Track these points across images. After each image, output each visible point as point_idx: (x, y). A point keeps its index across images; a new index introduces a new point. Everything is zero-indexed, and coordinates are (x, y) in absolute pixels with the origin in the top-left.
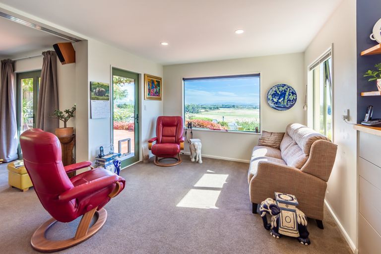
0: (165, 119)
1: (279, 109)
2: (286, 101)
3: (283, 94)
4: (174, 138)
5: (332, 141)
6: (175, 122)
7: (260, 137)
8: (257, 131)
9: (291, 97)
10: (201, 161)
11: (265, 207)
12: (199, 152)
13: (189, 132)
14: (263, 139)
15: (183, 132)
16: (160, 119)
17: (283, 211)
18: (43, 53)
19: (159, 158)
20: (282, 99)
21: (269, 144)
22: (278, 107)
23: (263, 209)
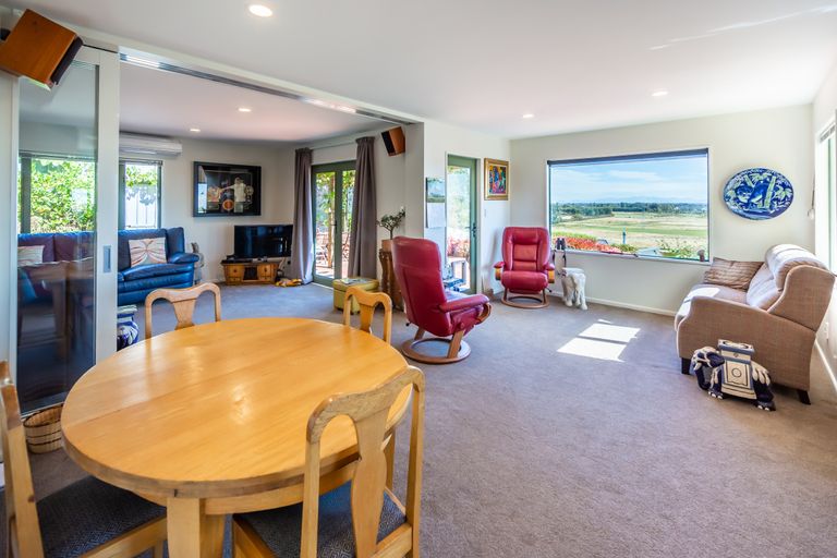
0: (518, 232)
1: (752, 216)
2: (768, 200)
3: (762, 188)
4: (534, 265)
5: (827, 267)
6: (535, 237)
7: (708, 268)
8: (702, 259)
9: (781, 194)
10: (585, 307)
11: (701, 356)
12: (581, 289)
13: (559, 255)
14: (713, 272)
15: (549, 255)
16: (508, 231)
17: (729, 362)
18: (358, 141)
19: (509, 295)
20: (761, 197)
21: (727, 282)
22: (748, 211)
23: (698, 359)
